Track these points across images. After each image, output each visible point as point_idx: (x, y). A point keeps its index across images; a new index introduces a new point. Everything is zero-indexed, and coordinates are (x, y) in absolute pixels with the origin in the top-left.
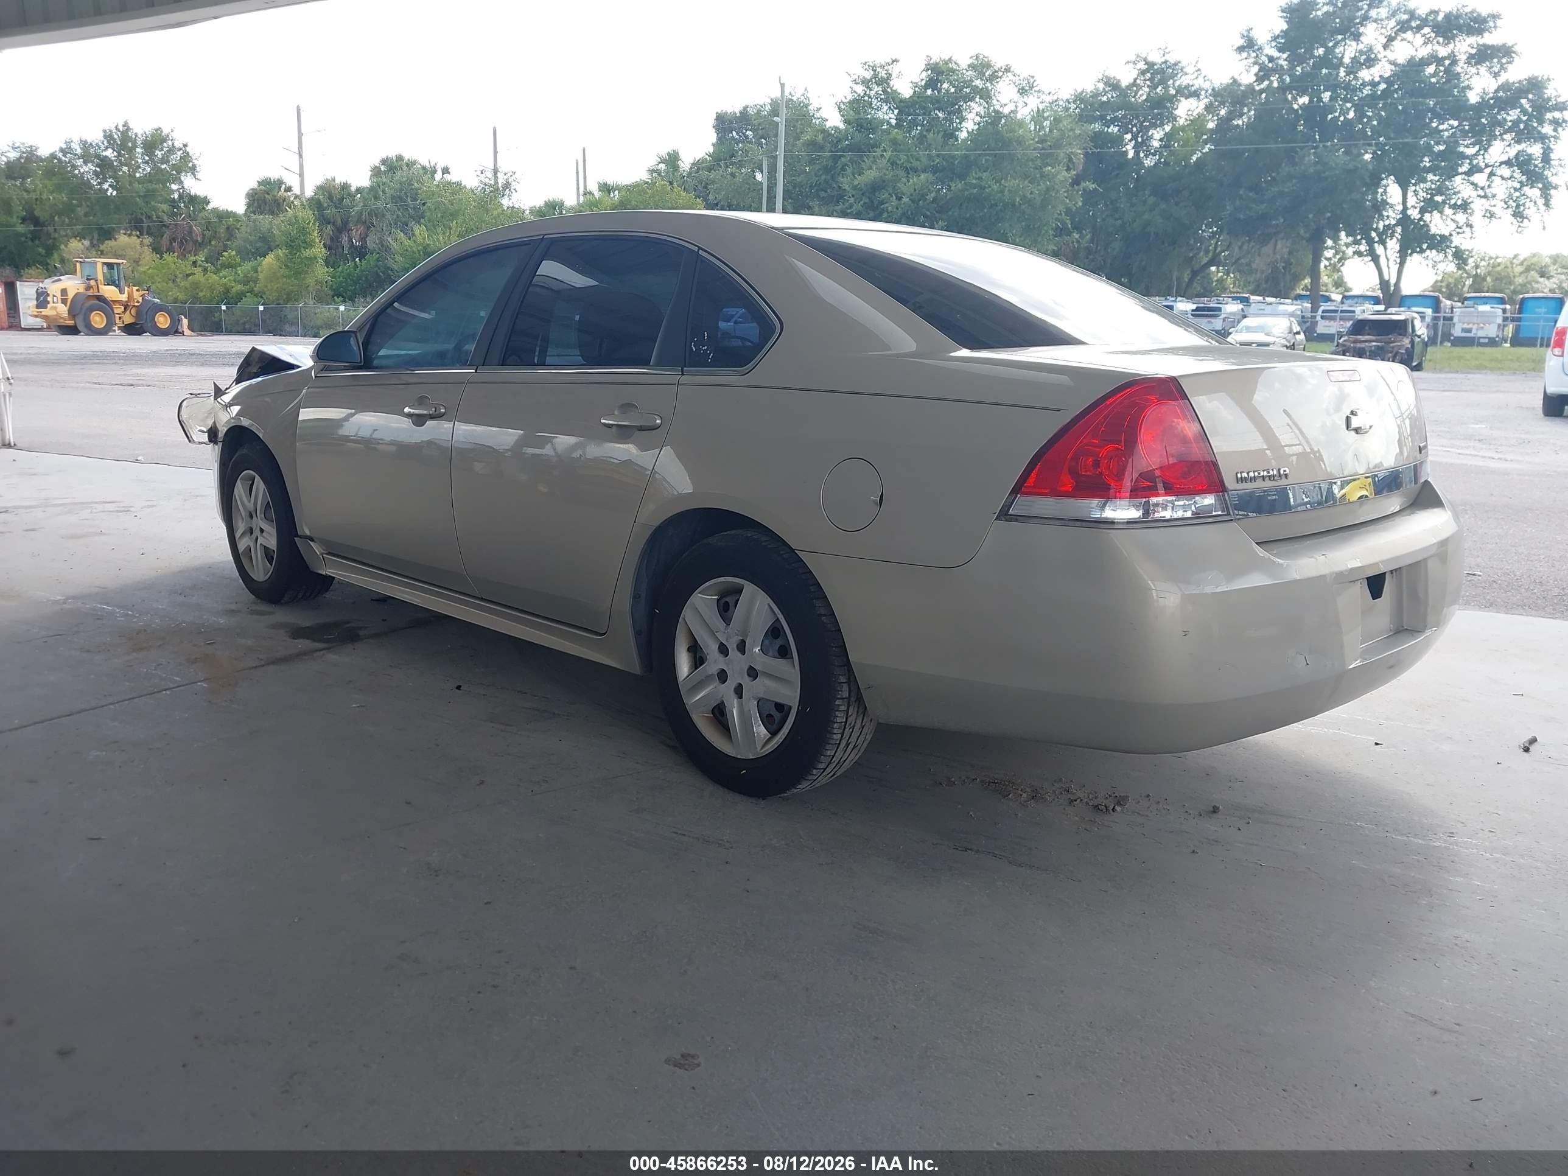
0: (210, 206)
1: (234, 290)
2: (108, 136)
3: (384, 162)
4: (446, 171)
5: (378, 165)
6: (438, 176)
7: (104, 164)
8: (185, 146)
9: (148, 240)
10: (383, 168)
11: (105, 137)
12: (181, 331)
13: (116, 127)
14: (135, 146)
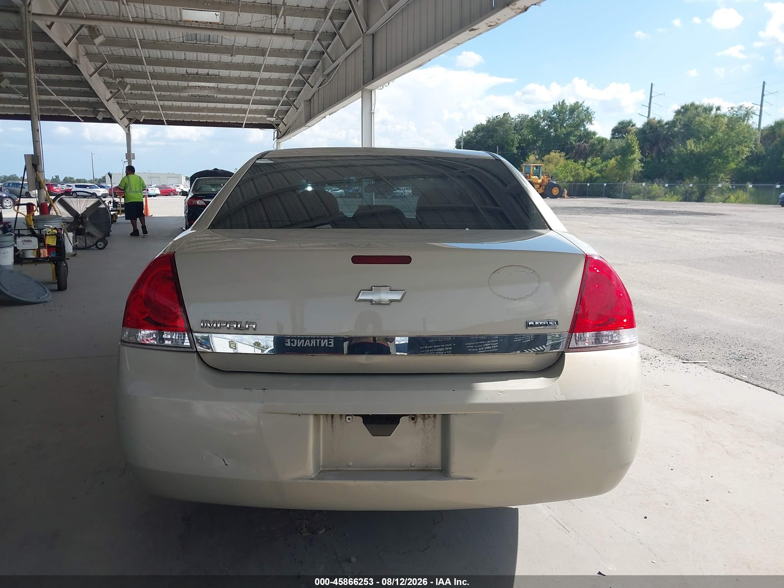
0: (597, 136)
1: (594, 176)
2: (555, 108)
3: (683, 107)
4: (718, 109)
5: (680, 109)
6: (714, 112)
7: (552, 120)
8: (588, 109)
9: (563, 154)
10: (682, 110)
11: (554, 108)
12: (563, 196)
13: (559, 104)
14: (566, 111)
